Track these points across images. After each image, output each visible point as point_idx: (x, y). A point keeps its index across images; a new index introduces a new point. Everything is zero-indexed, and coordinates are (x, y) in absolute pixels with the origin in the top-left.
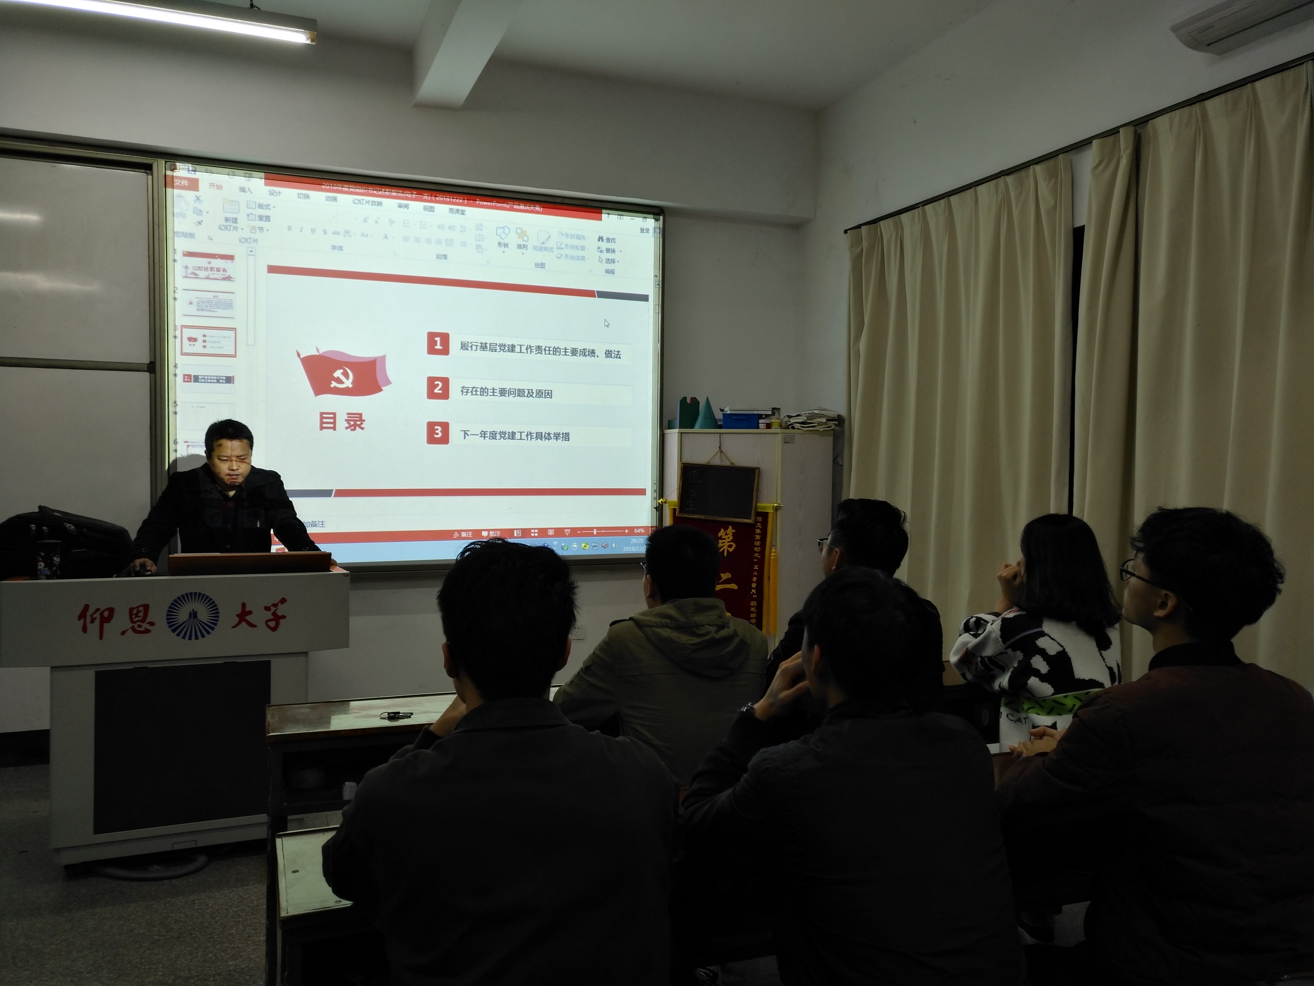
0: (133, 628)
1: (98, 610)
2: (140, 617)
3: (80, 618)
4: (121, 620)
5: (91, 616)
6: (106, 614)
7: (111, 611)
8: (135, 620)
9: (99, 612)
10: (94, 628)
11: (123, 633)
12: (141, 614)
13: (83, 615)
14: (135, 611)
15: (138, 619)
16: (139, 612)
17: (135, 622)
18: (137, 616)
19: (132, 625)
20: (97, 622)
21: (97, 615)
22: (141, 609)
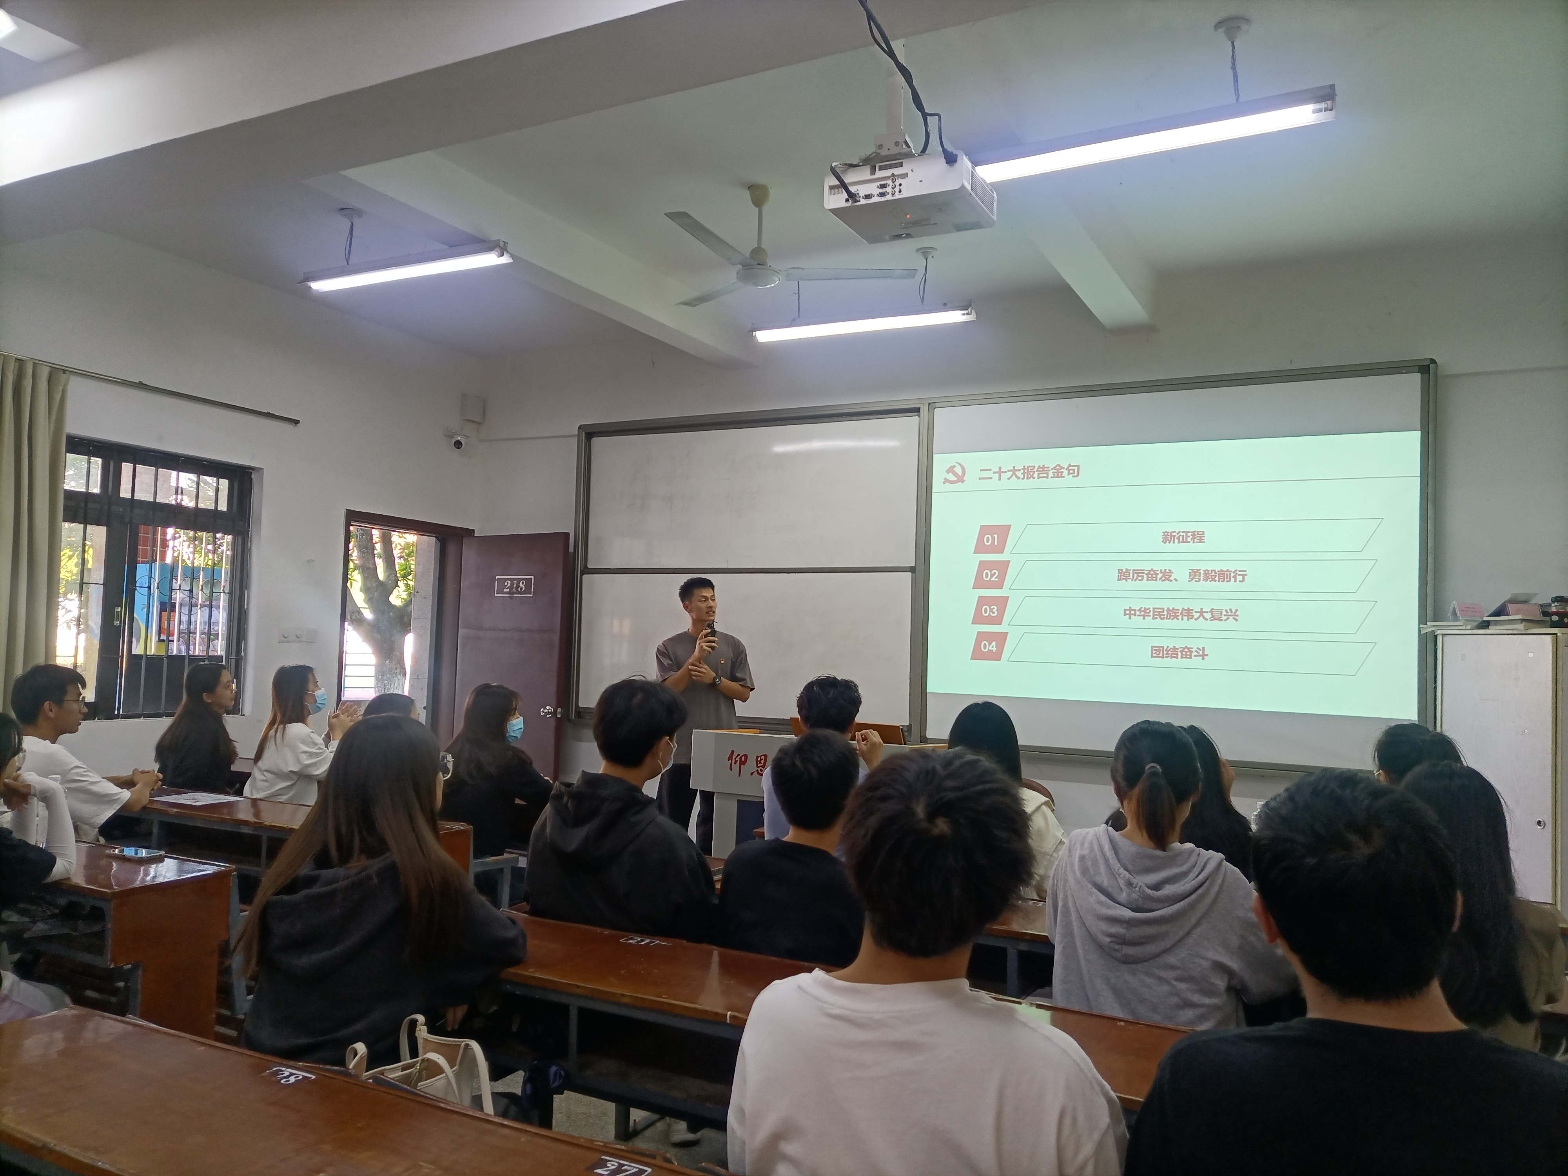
1: (739, 755)
2: (761, 763)
3: (728, 761)
4: (751, 765)
5: (735, 759)
6: (743, 758)
7: (746, 756)
8: (759, 765)
9: (739, 757)
10: (736, 767)
11: (752, 774)
12: (762, 762)
13: (730, 758)
14: (759, 759)
15: (761, 765)
16: (761, 759)
17: (759, 767)
18: (760, 761)
20: (738, 763)
21: (738, 759)
22: (763, 757)
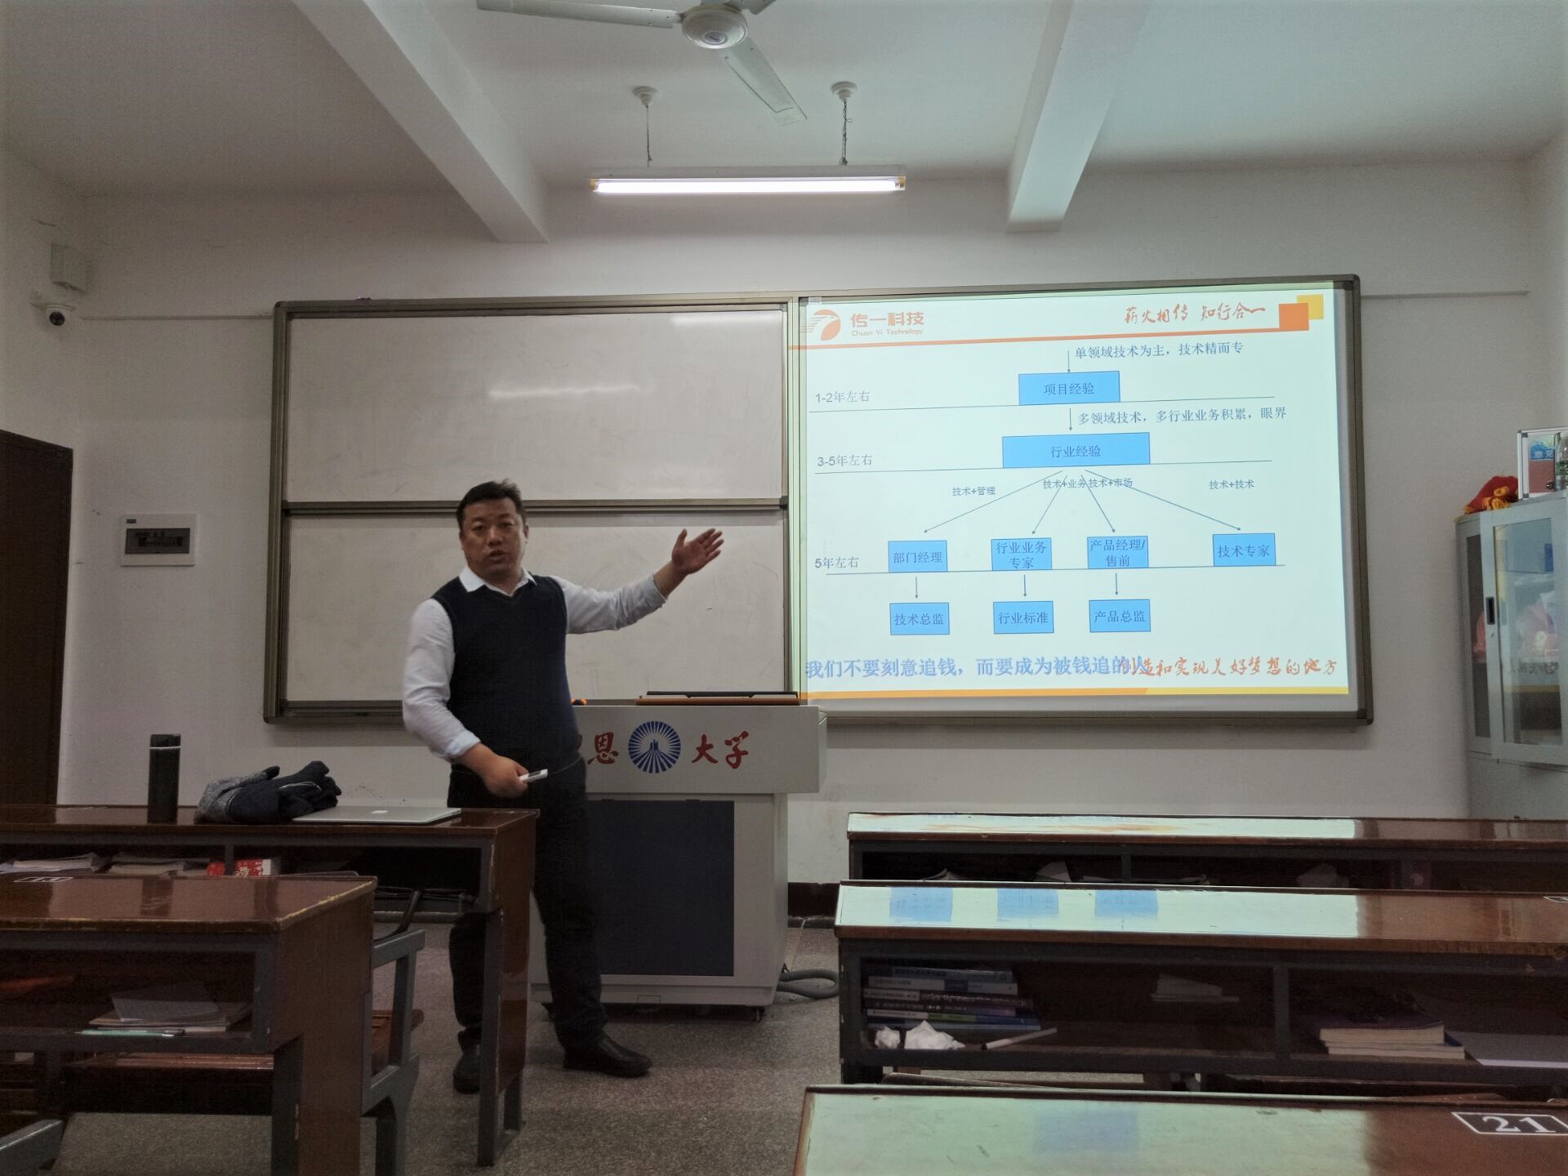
0: (598, 757)
19: (596, 754)
